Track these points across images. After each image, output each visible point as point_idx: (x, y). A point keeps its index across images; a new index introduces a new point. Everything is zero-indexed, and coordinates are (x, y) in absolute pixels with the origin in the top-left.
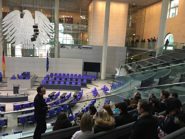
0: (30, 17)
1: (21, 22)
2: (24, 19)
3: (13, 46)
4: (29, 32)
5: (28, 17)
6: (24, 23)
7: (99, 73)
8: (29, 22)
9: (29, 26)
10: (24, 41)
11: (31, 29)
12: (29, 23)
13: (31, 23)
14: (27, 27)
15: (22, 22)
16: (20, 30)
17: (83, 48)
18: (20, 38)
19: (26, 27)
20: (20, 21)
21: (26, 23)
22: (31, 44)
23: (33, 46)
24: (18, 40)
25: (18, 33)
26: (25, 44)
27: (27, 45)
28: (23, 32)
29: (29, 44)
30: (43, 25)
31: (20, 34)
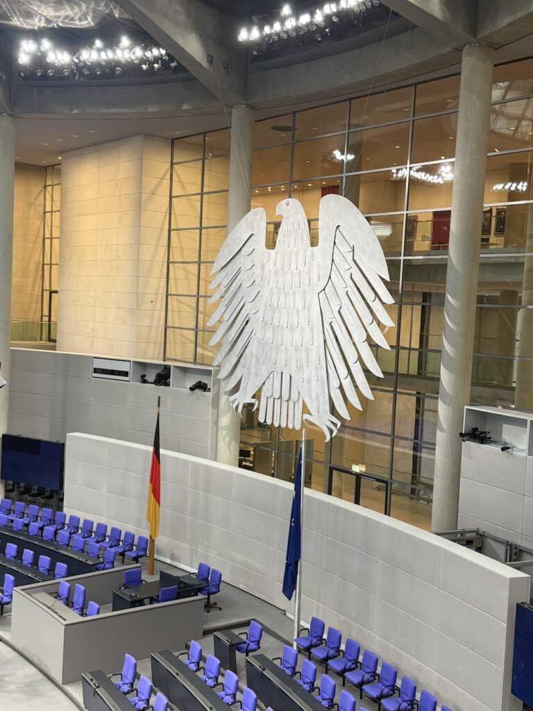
0: (302, 235)
1: (266, 270)
2: (277, 253)
3: (234, 401)
4: (292, 329)
5: (292, 241)
6: (276, 273)
8: (293, 266)
10: (271, 376)
11: (298, 311)
12: (292, 274)
13: (300, 273)
14: (286, 295)
15: (270, 271)
16: (260, 315)
18: (257, 360)
19: (282, 298)
20: (263, 268)
21: (284, 273)
22: (296, 399)
23: (303, 413)
24: (249, 373)
25: (254, 332)
26: (272, 398)
27: (279, 401)
28: (271, 330)
29: (288, 401)
30: (351, 278)
31: (259, 341)
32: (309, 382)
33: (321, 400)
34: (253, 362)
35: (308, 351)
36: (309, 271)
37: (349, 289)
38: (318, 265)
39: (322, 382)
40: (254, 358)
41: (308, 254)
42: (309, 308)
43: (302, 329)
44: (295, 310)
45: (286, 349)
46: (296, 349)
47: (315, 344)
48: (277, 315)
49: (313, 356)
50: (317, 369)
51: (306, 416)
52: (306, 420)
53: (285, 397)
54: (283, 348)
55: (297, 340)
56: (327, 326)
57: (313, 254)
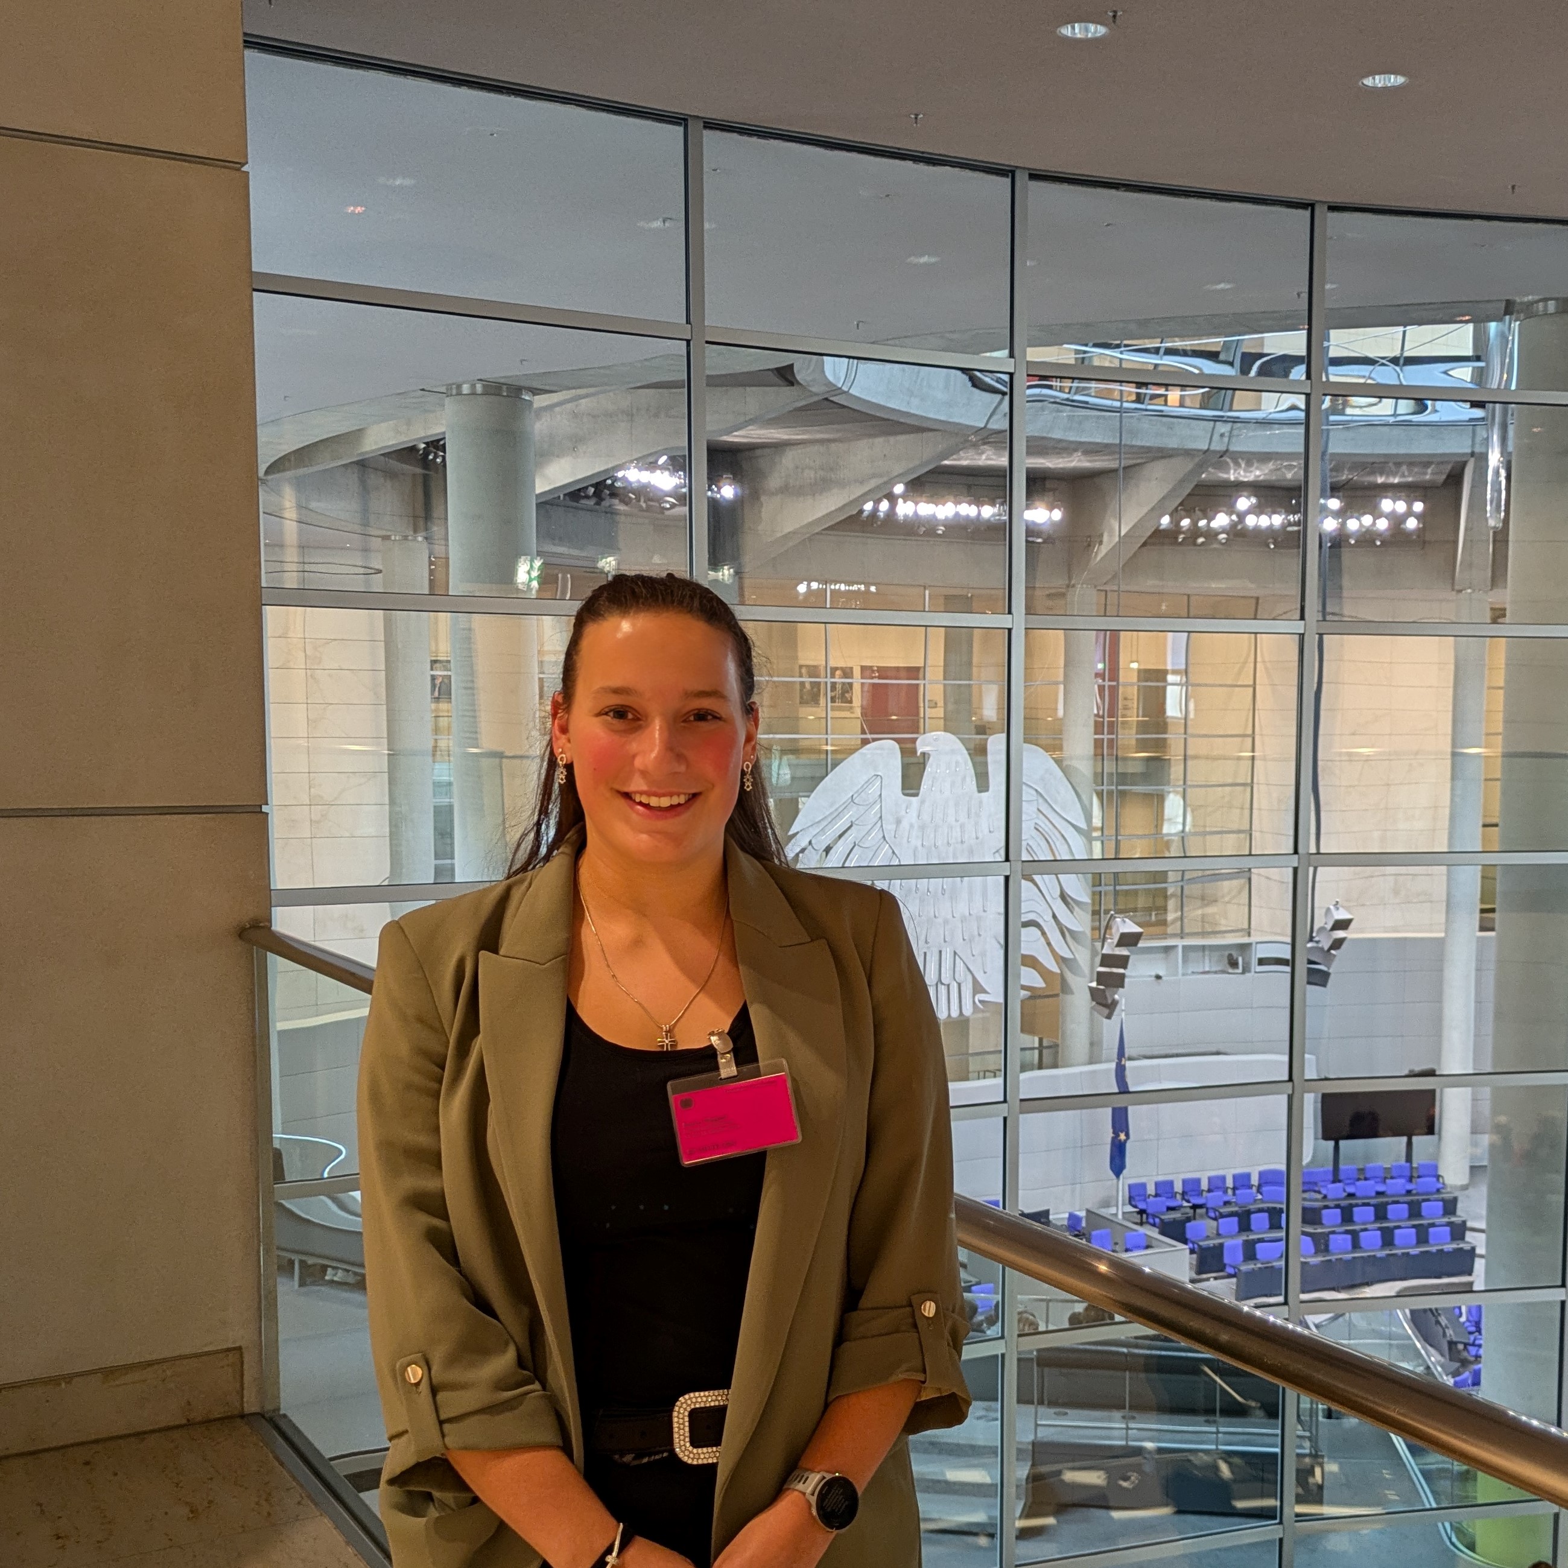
0: (964, 779)
2: (923, 802)
7: (1420, 1141)
12: (951, 827)
17: (1262, 962)
22: (963, 978)
23: (974, 994)
27: (937, 987)
29: (949, 984)
38: (990, 816)
41: (974, 801)
45: (946, 922)
51: (981, 997)
53: (947, 980)
54: (940, 920)
55: (963, 908)
57: (981, 802)
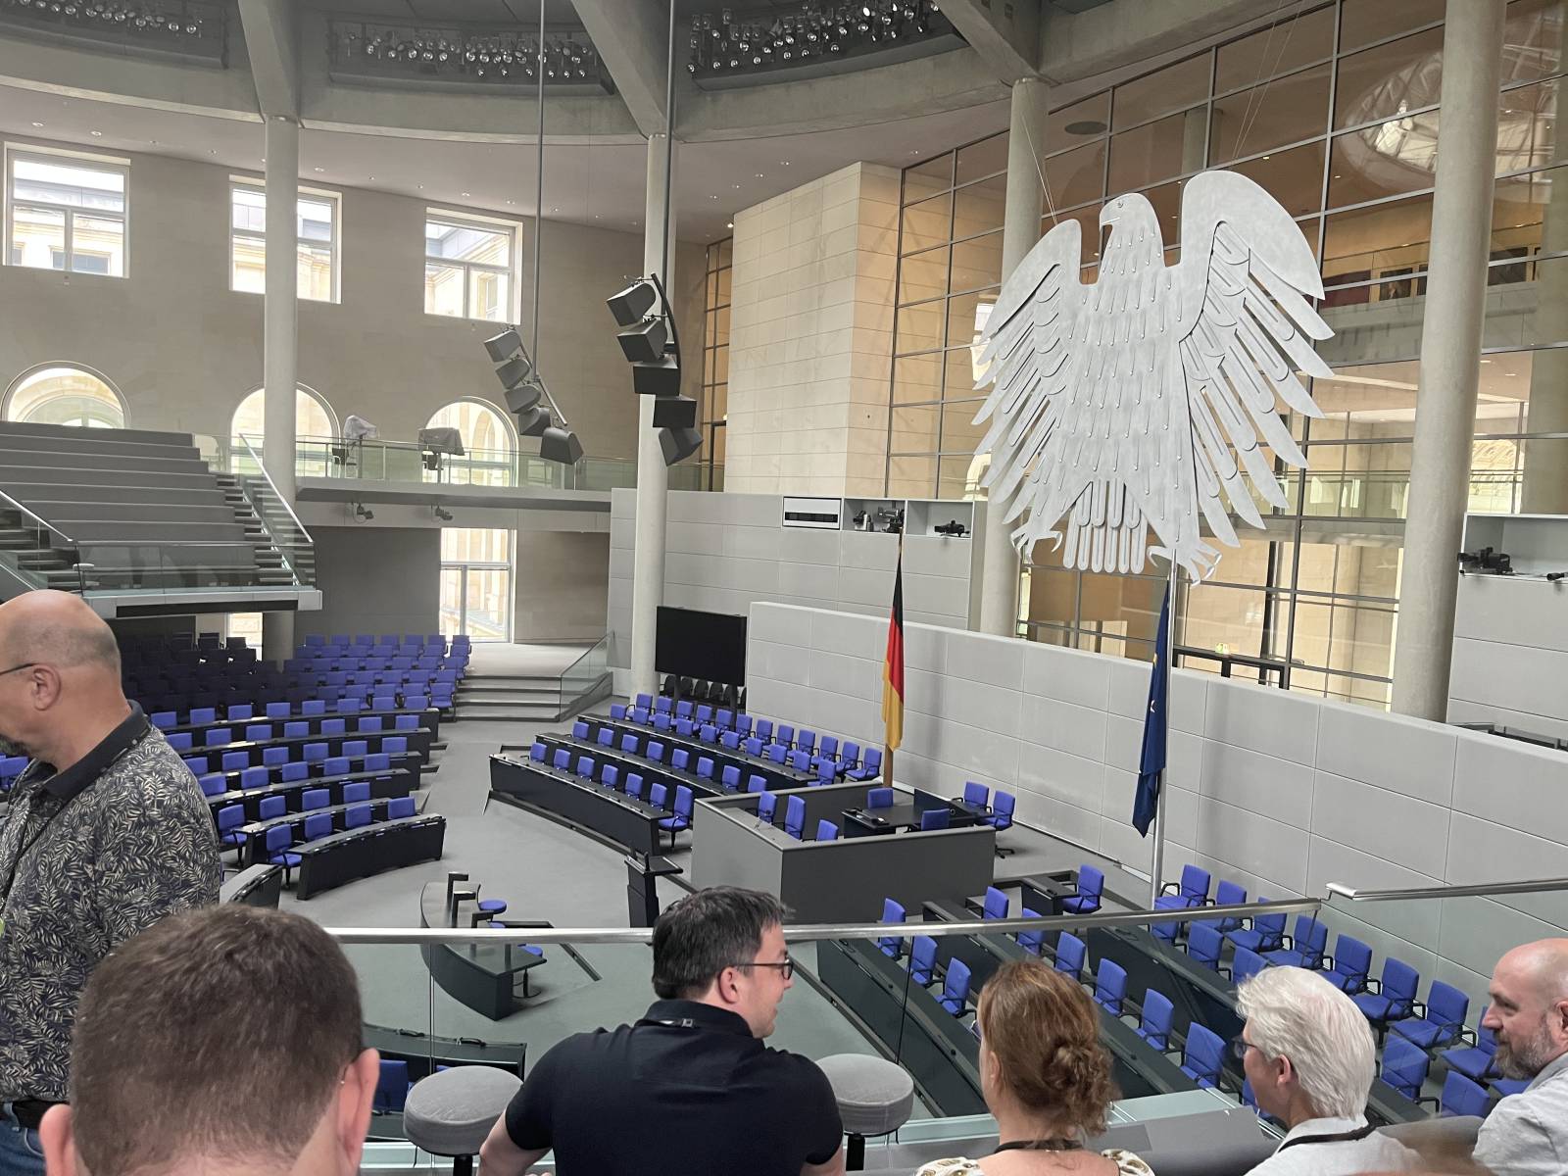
0: (1150, 250)
1: (1081, 318)
3: (1017, 541)
4: (1128, 408)
5: (1130, 261)
6: (1099, 320)
9: (1133, 350)
10: (1088, 491)
11: (1140, 377)
14: (1117, 355)
15: (1087, 319)
16: (1069, 394)
18: (1063, 468)
20: (1075, 316)
21: (1114, 320)
22: (1134, 523)
23: (1148, 545)
24: (1047, 491)
25: (1056, 424)
26: (1089, 527)
27: (1102, 530)
28: (1088, 415)
29: (1119, 529)
30: (1245, 306)
31: (1065, 437)
32: (1161, 492)
33: (1184, 518)
34: (1055, 472)
35: (1158, 441)
36: (1162, 307)
37: (1240, 327)
38: (1180, 295)
39: (1187, 489)
40: (1057, 466)
41: (1161, 279)
42: (1162, 369)
43: (1148, 407)
44: (1134, 376)
45: (1117, 444)
46: (1137, 440)
47: (1173, 426)
48: (1099, 390)
49: (1169, 445)
50: (1175, 469)
51: (1154, 550)
52: (1153, 556)
53: (1114, 521)
54: (1111, 441)
55: (1138, 424)
56: (1194, 394)
